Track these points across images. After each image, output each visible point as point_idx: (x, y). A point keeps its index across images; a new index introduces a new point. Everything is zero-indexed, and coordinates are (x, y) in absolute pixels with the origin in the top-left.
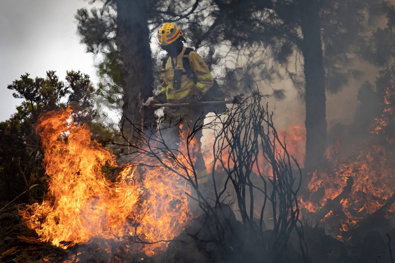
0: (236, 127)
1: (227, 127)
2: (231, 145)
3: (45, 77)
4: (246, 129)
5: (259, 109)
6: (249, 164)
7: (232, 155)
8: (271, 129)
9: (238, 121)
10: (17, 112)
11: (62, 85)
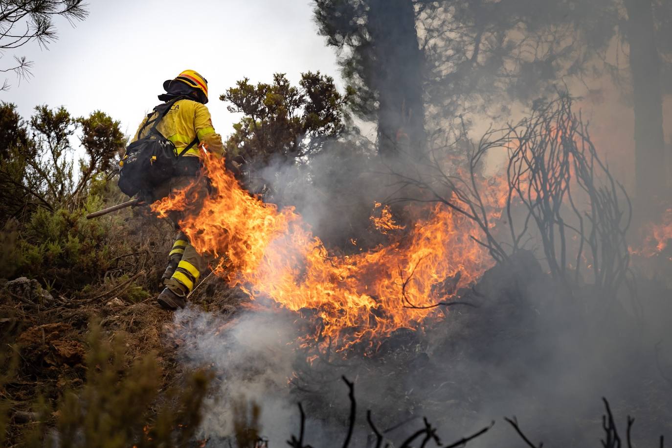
0: (539, 143)
1: (525, 143)
2: (532, 170)
3: (271, 82)
4: (552, 144)
5: (569, 117)
6: (557, 194)
7: (533, 182)
8: (586, 144)
9: (541, 135)
10: (235, 131)
11: (295, 92)
